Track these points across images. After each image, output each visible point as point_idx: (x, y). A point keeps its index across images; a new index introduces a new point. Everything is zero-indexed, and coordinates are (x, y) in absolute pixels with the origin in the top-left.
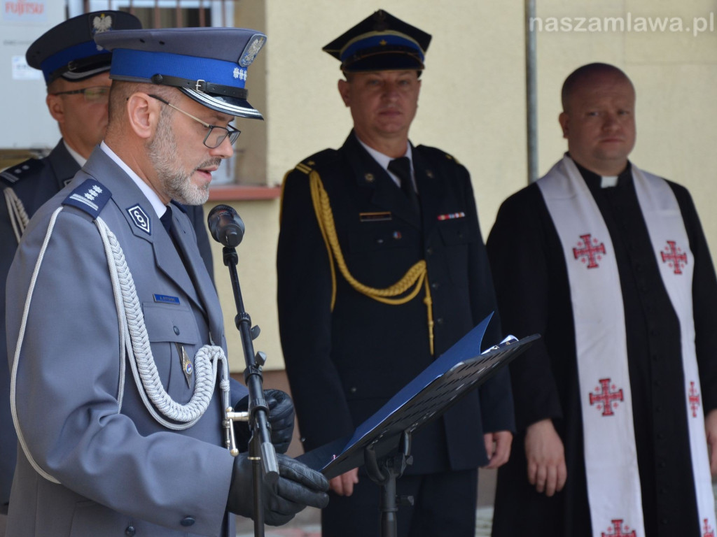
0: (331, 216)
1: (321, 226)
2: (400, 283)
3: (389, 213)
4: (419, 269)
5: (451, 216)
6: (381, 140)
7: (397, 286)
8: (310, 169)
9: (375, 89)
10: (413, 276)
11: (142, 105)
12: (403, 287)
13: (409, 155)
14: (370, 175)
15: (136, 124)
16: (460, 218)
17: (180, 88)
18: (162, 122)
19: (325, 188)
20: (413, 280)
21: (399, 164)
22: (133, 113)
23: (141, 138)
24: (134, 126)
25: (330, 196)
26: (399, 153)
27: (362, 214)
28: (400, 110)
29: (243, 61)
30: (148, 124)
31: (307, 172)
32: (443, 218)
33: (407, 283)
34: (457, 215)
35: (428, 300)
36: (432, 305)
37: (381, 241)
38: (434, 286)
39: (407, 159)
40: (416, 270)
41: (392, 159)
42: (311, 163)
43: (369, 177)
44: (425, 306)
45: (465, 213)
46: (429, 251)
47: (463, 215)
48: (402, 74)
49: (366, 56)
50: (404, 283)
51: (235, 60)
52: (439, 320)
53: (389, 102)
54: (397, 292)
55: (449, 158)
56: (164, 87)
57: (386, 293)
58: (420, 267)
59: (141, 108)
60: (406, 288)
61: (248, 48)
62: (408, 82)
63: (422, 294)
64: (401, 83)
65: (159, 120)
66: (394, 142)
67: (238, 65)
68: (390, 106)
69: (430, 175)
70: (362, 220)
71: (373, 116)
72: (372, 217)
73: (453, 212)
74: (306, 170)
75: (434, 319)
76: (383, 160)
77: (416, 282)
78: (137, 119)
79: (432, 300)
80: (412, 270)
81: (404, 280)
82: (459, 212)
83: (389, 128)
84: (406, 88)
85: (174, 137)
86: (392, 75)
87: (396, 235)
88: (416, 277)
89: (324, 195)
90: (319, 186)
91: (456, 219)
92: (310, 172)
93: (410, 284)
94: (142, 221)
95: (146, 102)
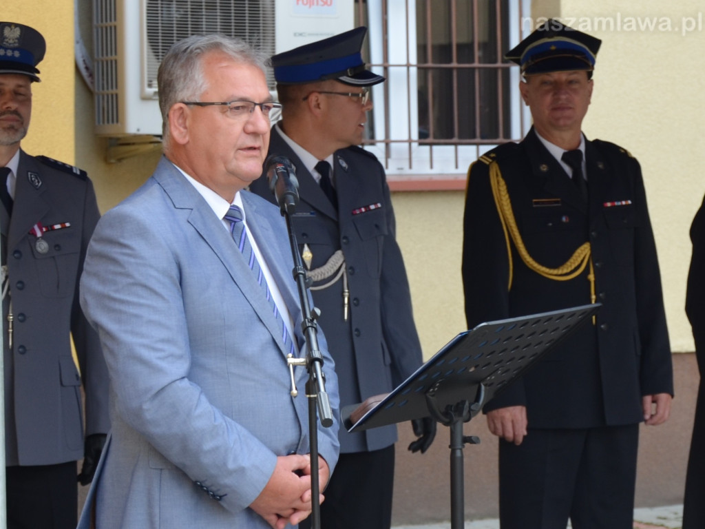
0: (509, 201)
1: (499, 210)
2: (568, 263)
3: (559, 200)
4: (584, 250)
5: (617, 204)
6: (556, 133)
7: (565, 266)
8: (490, 160)
9: (547, 88)
10: (579, 256)
12: (571, 266)
13: (582, 148)
14: (544, 166)
16: (627, 206)
19: (503, 177)
20: (580, 260)
21: (571, 156)
25: (507, 184)
26: (572, 146)
27: (534, 200)
28: (570, 105)
31: (487, 163)
32: (609, 204)
33: (574, 263)
34: (624, 203)
35: (592, 277)
36: (595, 282)
37: (550, 224)
38: (597, 264)
39: (580, 152)
40: (582, 250)
41: (566, 151)
42: (493, 155)
43: (544, 168)
44: (589, 282)
45: (632, 201)
46: (593, 233)
47: (630, 202)
48: (570, 74)
49: (539, 60)
50: (571, 263)
52: (601, 295)
53: (559, 99)
54: (565, 271)
55: (623, 151)
57: (555, 272)
58: (585, 248)
60: (573, 267)
62: (577, 82)
63: (587, 271)
64: (571, 82)
66: (567, 136)
68: (560, 102)
69: (601, 166)
70: (534, 206)
71: (547, 112)
72: (543, 203)
73: (621, 200)
74: (487, 161)
75: (596, 294)
76: (557, 152)
77: (582, 261)
79: (595, 277)
80: (579, 251)
81: (571, 260)
82: (626, 200)
83: (561, 122)
84: (575, 86)
86: (562, 76)
87: (564, 219)
88: (582, 256)
89: (502, 183)
90: (497, 175)
91: (622, 206)
92: (490, 163)
93: (577, 264)
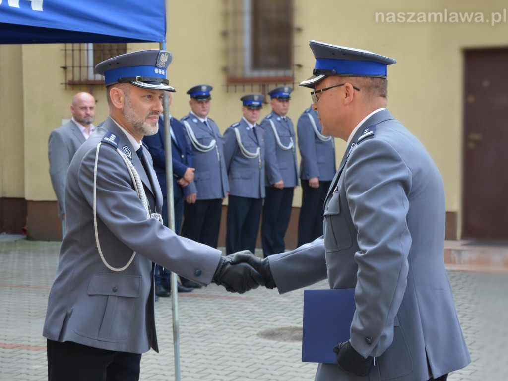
11: (116, 93)
15: (115, 103)
17: (130, 82)
18: (126, 99)
22: (113, 97)
23: (118, 109)
24: (114, 104)
29: (159, 65)
30: (120, 102)
51: (155, 65)
56: (124, 84)
59: (116, 95)
61: (159, 59)
65: (124, 99)
67: (156, 67)
78: (115, 101)
85: (132, 105)
94: (128, 153)
95: (117, 92)
